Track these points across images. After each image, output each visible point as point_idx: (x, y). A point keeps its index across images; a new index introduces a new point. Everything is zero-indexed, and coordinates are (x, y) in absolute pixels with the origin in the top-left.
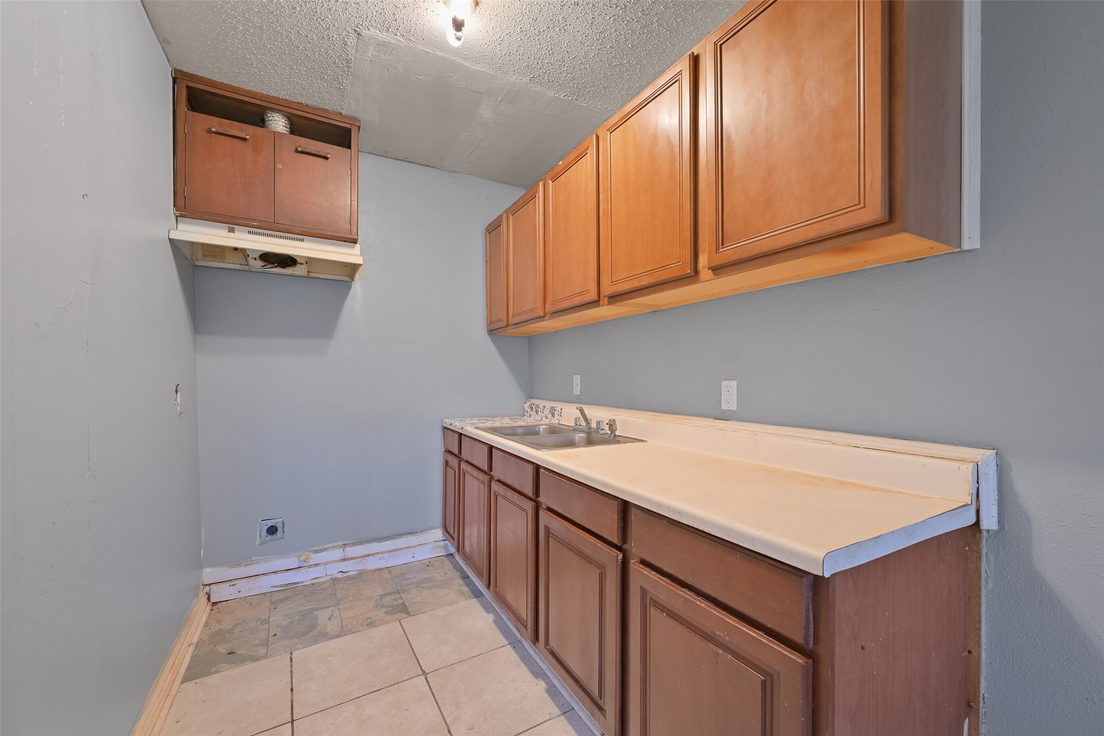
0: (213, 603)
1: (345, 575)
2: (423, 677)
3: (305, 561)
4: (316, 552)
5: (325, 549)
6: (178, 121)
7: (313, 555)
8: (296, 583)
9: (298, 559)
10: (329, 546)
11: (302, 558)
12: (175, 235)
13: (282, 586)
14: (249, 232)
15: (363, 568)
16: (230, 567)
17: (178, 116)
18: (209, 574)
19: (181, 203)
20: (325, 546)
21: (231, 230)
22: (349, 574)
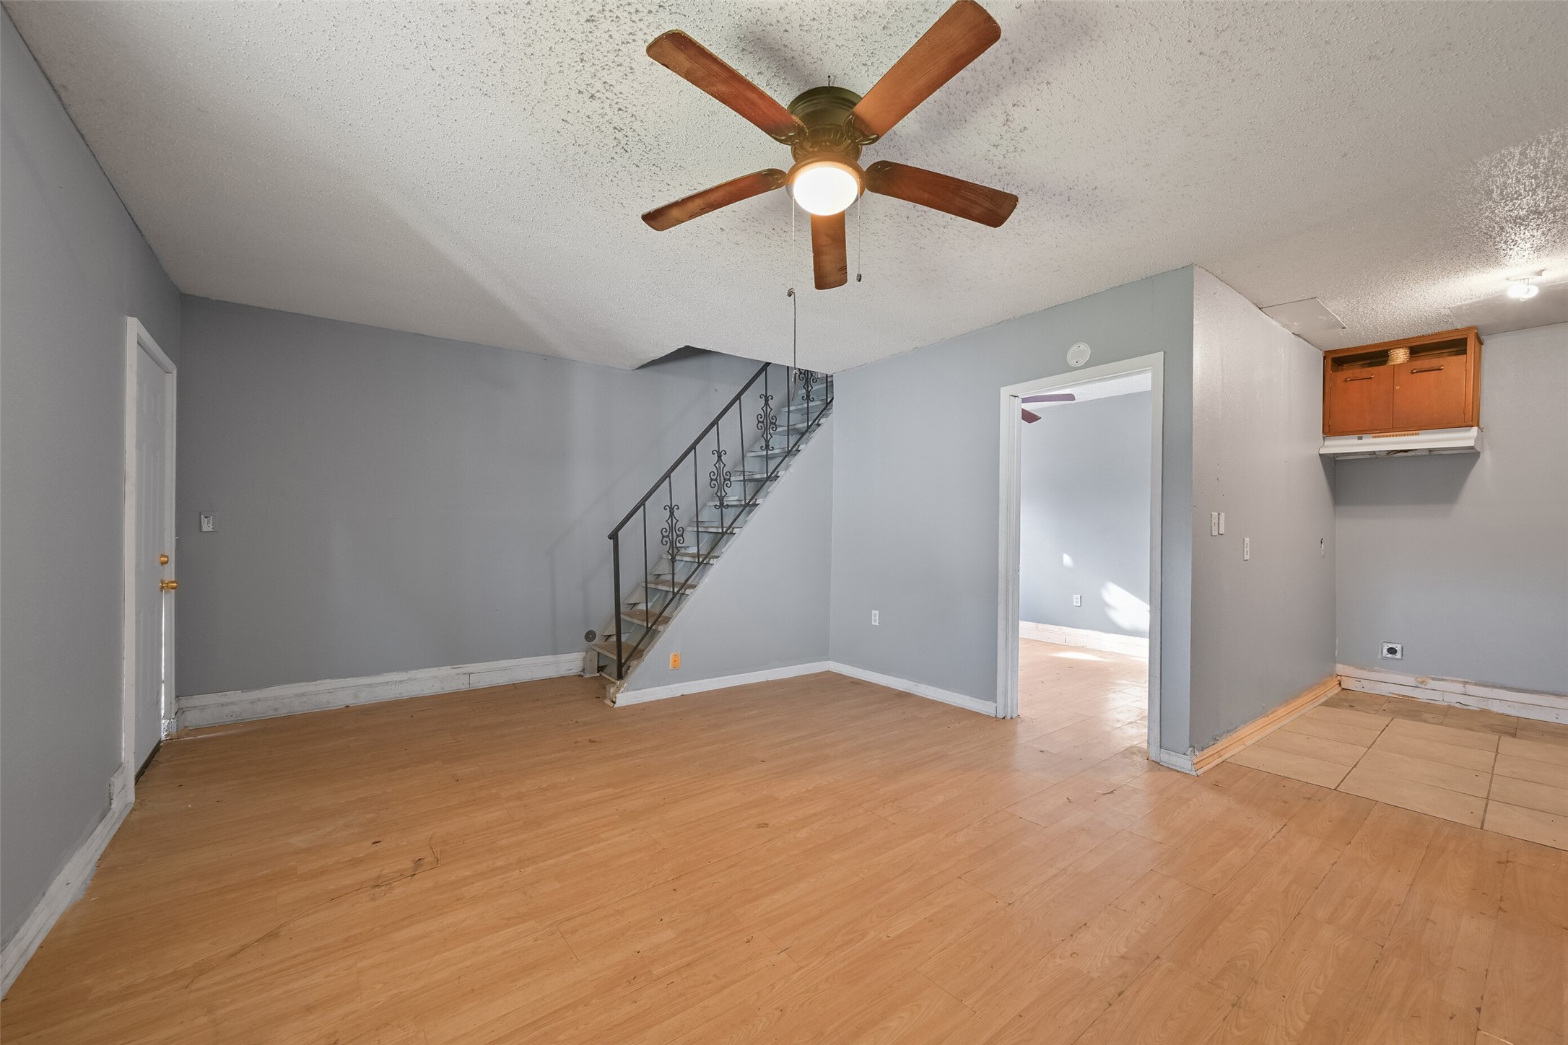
0: (1343, 689)
1: (1465, 707)
2: (1494, 754)
3: (1422, 683)
4: (1433, 679)
5: (1443, 680)
6: (1326, 382)
7: (1431, 681)
8: (1412, 697)
9: (1416, 680)
10: (1448, 678)
11: (1419, 679)
12: (1323, 451)
13: (1399, 695)
14: (1373, 437)
15: (1486, 708)
16: (1356, 668)
17: (1326, 378)
18: (1340, 668)
19: (1327, 430)
20: (1444, 678)
21: (1360, 438)
22: (1469, 707)
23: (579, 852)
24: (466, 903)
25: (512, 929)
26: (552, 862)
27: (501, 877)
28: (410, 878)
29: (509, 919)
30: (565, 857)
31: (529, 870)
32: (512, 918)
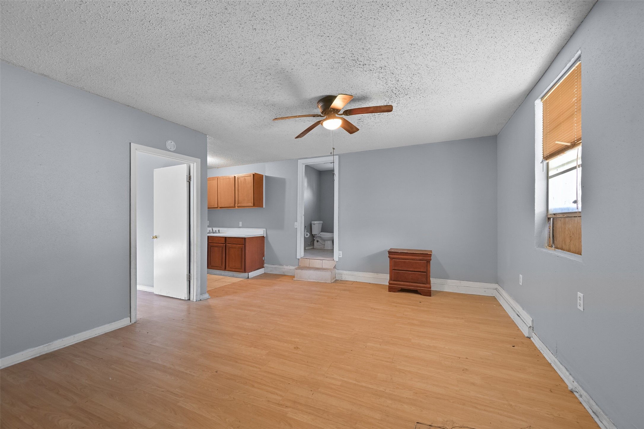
23: (357, 383)
24: (414, 390)
25: (405, 369)
26: (370, 386)
27: (394, 393)
28: (433, 425)
29: (404, 373)
30: (364, 384)
31: (382, 389)
32: (402, 372)
